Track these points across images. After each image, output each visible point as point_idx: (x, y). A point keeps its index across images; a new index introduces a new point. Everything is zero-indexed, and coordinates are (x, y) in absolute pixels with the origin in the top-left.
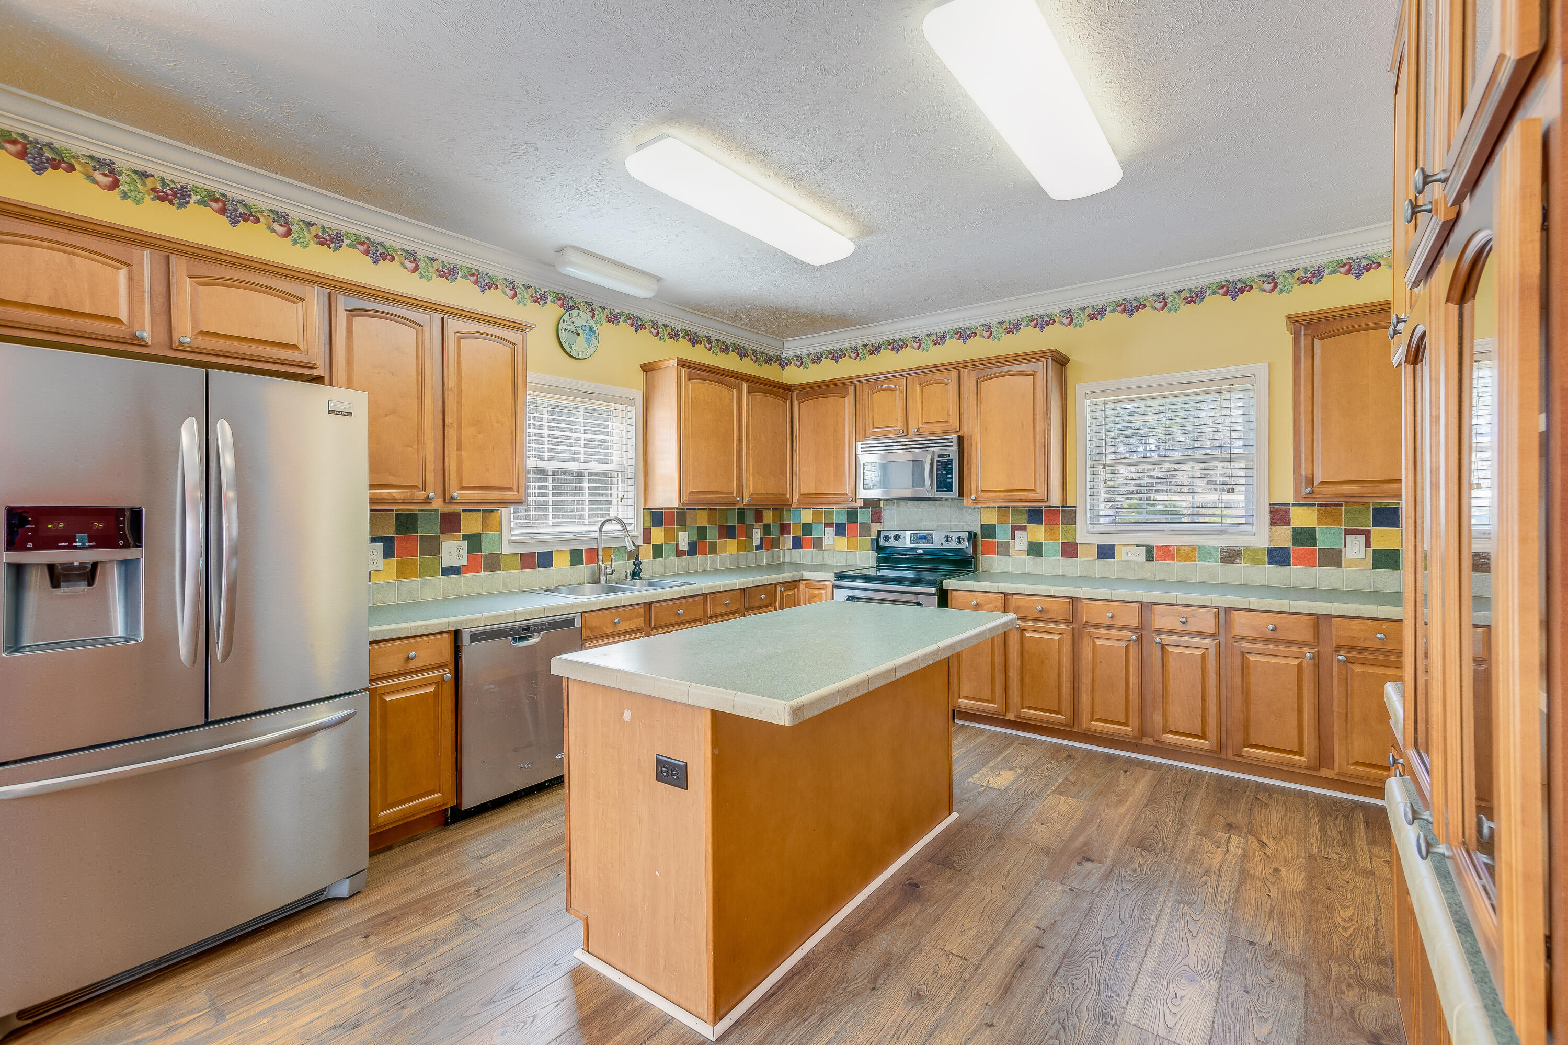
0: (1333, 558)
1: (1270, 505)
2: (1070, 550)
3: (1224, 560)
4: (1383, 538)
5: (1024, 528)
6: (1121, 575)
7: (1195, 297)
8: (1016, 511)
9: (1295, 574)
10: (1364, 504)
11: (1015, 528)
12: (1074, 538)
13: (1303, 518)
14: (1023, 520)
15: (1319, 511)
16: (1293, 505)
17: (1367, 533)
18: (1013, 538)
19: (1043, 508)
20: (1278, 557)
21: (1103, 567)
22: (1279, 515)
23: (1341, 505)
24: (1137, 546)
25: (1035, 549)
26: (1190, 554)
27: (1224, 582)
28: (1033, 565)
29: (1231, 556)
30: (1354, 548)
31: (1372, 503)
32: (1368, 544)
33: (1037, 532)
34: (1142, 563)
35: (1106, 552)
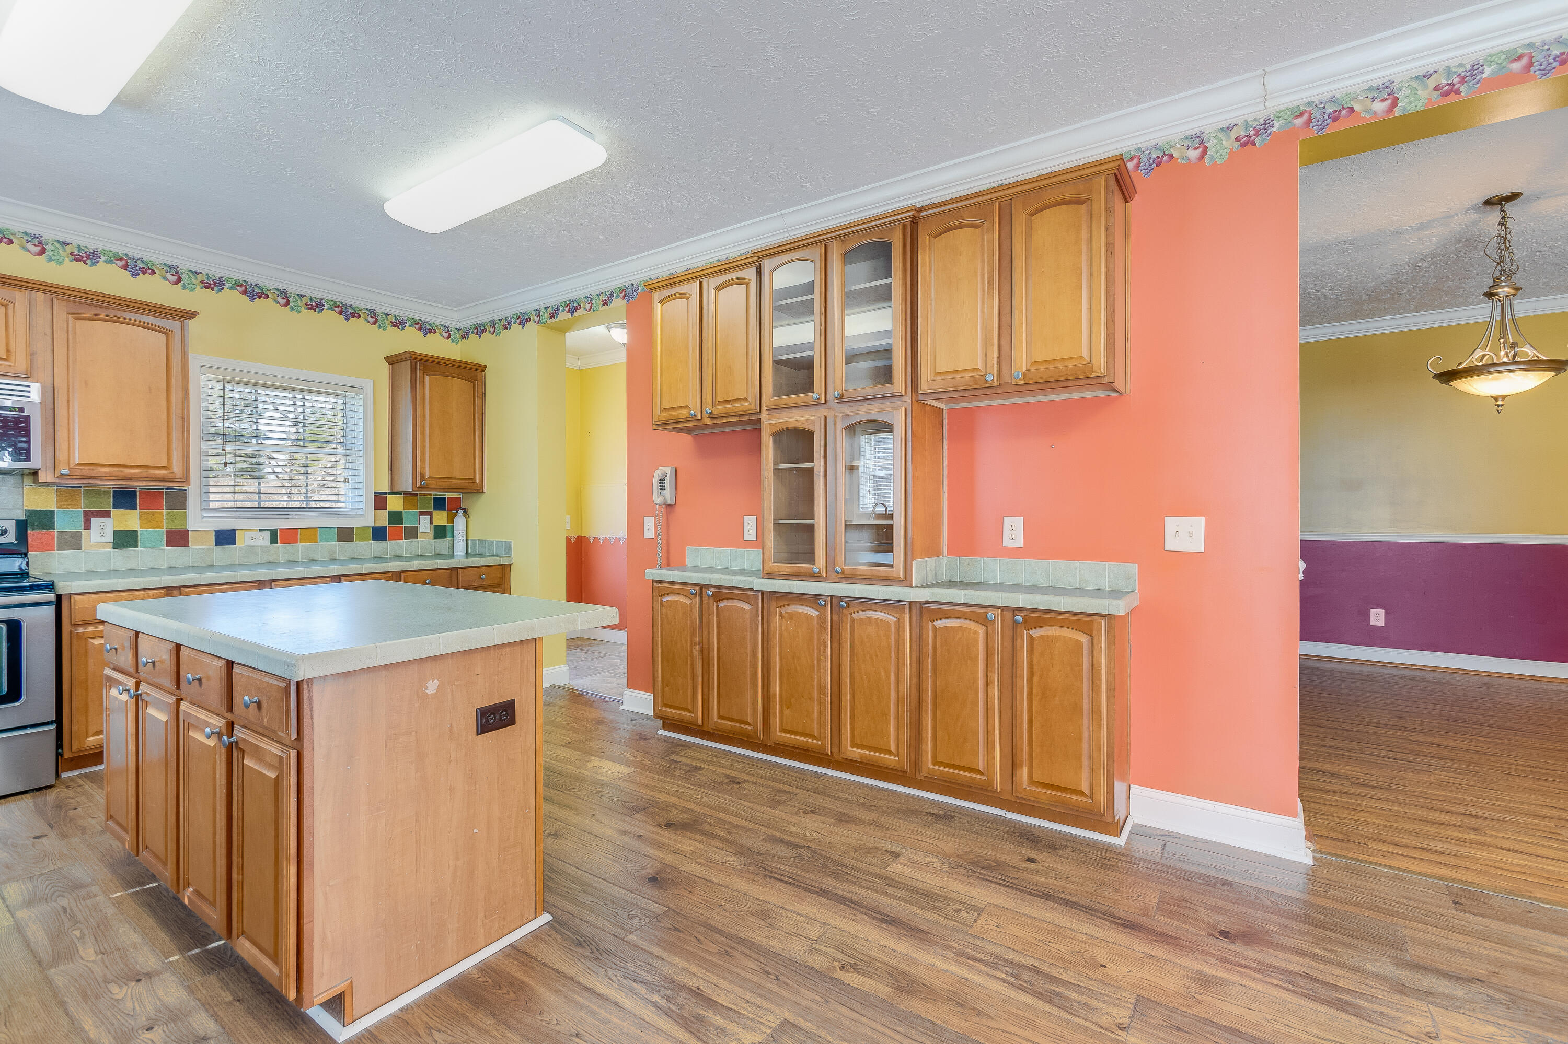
0: (412, 533)
1: (375, 493)
2: (178, 538)
3: (340, 539)
4: (441, 518)
5: (107, 515)
6: (244, 561)
7: (316, 306)
8: (90, 492)
9: (389, 546)
10: (429, 494)
11: (88, 516)
12: (185, 523)
13: (395, 504)
14: (107, 503)
15: (404, 498)
16: (389, 494)
17: (430, 514)
18: (87, 526)
19: (138, 490)
20: (379, 534)
21: (222, 553)
22: (380, 501)
23: (416, 494)
24: (261, 530)
25: (125, 540)
26: (311, 535)
27: (341, 557)
28: (122, 558)
29: (345, 534)
30: (425, 526)
31: (434, 494)
32: (431, 523)
33: (130, 519)
34: (266, 547)
35: (225, 538)
